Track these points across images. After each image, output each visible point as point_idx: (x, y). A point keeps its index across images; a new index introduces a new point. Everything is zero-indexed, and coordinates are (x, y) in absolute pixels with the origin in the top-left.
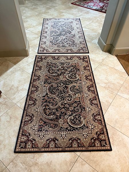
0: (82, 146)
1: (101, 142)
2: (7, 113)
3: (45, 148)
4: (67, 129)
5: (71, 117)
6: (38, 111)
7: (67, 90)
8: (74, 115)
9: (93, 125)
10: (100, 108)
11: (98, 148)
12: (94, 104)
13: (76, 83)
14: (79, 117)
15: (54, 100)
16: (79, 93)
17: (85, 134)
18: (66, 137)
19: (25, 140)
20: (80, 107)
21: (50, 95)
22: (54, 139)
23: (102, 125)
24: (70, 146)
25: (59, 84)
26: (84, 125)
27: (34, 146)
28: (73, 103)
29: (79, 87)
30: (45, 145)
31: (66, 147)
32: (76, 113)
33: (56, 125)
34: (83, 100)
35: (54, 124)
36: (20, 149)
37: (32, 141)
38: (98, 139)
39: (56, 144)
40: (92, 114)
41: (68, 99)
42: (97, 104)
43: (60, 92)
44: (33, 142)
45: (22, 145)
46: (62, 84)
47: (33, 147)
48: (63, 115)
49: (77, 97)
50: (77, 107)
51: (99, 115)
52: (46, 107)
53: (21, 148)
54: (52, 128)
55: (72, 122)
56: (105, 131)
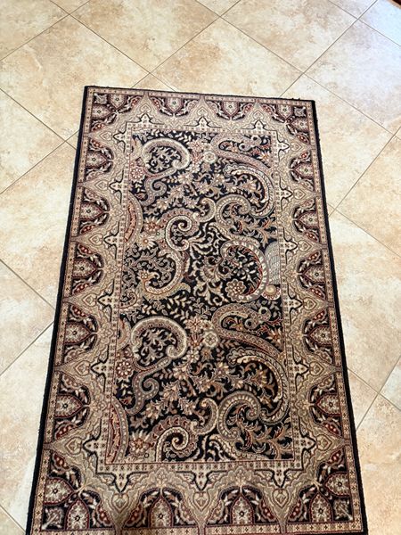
0: (157, 99)
1: (108, 103)
3: (247, 103)
5: (180, 166)
6: (280, 191)
8: (169, 173)
9: (116, 141)
10: (79, 190)
11: (118, 93)
12: (95, 203)
14: (156, 164)
17: (145, 121)
18: (197, 119)
19: (298, 121)
20: (147, 197)
21: (253, 247)
22: (226, 118)
23: (89, 139)
24: (186, 102)
25: (220, 300)
26: (143, 143)
27: (273, 107)
28: (168, 209)
30: (247, 107)
31: (196, 101)
32: (161, 177)
33: (224, 147)
34: (133, 222)
35: (230, 151)
36: (303, 105)
37: (281, 117)
39: (220, 108)
40: (112, 172)
41: (185, 227)
43: (216, 256)
44: (277, 115)
45: (301, 113)
46: (207, 295)
47: (275, 105)
48: (203, 173)
49: (149, 234)
50: (157, 198)
51: (88, 167)
52: (260, 203)
54: (234, 143)
56: (87, 124)
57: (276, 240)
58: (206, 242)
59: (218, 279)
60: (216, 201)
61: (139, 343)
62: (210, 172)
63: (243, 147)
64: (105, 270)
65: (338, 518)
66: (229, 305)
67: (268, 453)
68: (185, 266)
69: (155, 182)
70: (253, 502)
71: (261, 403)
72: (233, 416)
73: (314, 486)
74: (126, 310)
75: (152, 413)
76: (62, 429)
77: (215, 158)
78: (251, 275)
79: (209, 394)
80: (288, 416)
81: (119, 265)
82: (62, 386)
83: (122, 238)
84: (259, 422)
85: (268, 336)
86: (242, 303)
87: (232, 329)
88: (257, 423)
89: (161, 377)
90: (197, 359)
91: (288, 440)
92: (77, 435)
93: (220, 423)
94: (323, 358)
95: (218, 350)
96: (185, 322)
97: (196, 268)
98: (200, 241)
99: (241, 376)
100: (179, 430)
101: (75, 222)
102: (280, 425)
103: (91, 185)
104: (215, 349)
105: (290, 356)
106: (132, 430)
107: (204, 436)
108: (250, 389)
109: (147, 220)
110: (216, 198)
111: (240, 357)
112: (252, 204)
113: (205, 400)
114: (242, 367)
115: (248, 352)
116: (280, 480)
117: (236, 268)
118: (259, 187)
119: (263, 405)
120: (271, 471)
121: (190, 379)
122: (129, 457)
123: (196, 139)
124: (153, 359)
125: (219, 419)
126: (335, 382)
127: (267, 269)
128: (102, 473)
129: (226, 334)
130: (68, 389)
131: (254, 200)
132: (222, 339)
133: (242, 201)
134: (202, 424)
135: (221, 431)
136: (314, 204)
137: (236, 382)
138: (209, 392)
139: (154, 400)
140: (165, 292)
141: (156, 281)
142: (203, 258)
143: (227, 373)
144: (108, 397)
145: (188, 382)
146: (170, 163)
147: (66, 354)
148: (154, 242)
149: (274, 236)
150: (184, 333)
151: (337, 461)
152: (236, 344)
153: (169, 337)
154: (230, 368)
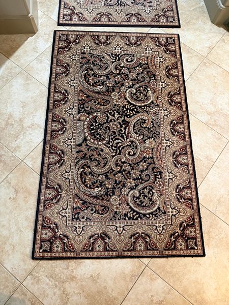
0: (153, 249)
1: (187, 241)
2: (8, 182)
3: (86, 251)
4: (126, 215)
5: (134, 192)
6: (70, 177)
7: (127, 131)
8: (141, 186)
9: (176, 208)
10: (191, 172)
11: (182, 251)
12: (181, 165)
13: (147, 112)
14: (149, 193)
15: (100, 154)
16: (152, 137)
17: (160, 227)
18: (124, 232)
19: (49, 237)
20: (153, 170)
21: (91, 141)
22: (103, 235)
23: (193, 208)
24: (132, 248)
25: (110, 113)
26: (159, 208)
27: (66, 249)
28: (140, 162)
29: (152, 122)
30: (87, 247)
31: (124, 249)
32: (145, 183)
33: (106, 209)
34: (159, 154)
35: (102, 206)
36: (41, 254)
37: (62, 240)
38: (182, 235)
39: (107, 245)
40: (175, 185)
41: (129, 152)
42: (187, 165)
43: (112, 135)
44: (65, 241)
45: (45, 246)
46: (116, 115)
47: (64, 251)
48: (119, 187)
49: (148, 147)
50: (146, 169)
51: (190, 187)
52: (84, 168)
53: (44, 251)
54: (98, 213)
55: (136, 202)
56: (196, 220)
57: (77, 145)
58: (117, 144)
59: (111, 123)
60: (111, 169)
61: (148, 95)
62: (115, 188)
63: (92, 210)
64: (169, 127)
65: (65, 35)
66: (106, 111)
67: (91, 55)
69: (149, 180)
70: (98, 41)
72: (106, 67)
73: (73, 44)
74: (156, 108)
76: (174, 65)
77: (111, 200)
78: (93, 126)
80: (81, 66)
81: (162, 130)
82: (178, 79)
83: (163, 145)
84: (94, 65)
85: (86, 97)
86: (99, 112)
87: (104, 100)
89: (137, 81)
90: (121, 88)
91: (82, 58)
92: (168, 63)
93: (111, 65)
96: (128, 103)
98: (120, 144)
99: (101, 81)
100: (128, 63)
101: (189, 153)
102: (85, 63)
103: (186, 176)
105: (76, 88)
106: (147, 64)
108: (97, 76)
109: (151, 155)
111: (101, 88)
112: (89, 167)
113: (117, 73)
114: (101, 84)
115: (97, 90)
116: (87, 47)
117: (101, 129)
118: (83, 179)
119: (92, 70)
120: (90, 49)
122: (147, 56)
124: (141, 88)
126: (56, 77)
127: (84, 129)
128: (156, 52)
129: (107, 98)
130: (175, 78)
131: (87, 170)
132: (110, 95)
133: (95, 170)
135: (110, 62)
136: (49, 169)
137: (104, 79)
140: (137, 117)
141: (143, 122)
142: (119, 135)
143: (108, 82)
144: (159, 75)
145: (125, 79)
146: (140, 194)
147: (179, 90)
148: (146, 143)
150: (128, 99)
151: (62, 51)
152: (102, 94)
153: (135, 97)
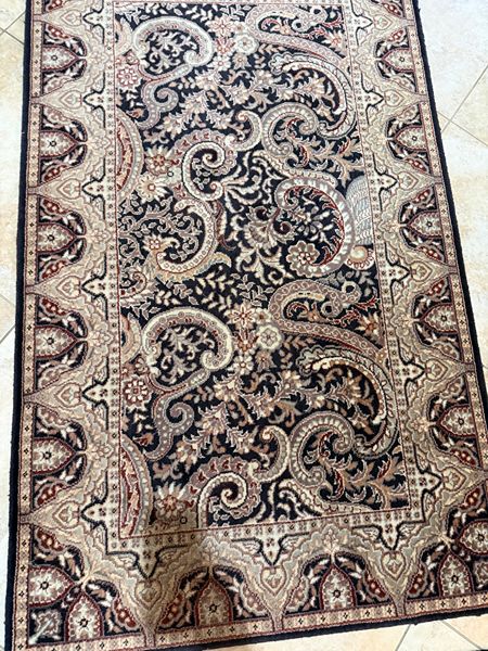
4: (219, 14)
5: (198, 61)
6: (364, 94)
8: (180, 73)
9: (88, 26)
13: (162, 286)
14: (158, 60)
15: (296, 152)
16: (145, 206)
20: (146, 114)
21: (326, 186)
25: (278, 275)
26: (134, 27)
28: (183, 133)
32: (168, 81)
35: (277, 33)
40: (85, 77)
41: (213, 160)
42: (44, 129)
46: (258, 270)
48: (236, 71)
49: (156, 175)
50: (164, 115)
51: (46, 71)
52: (332, 115)
54: (283, 19)
55: (192, 40)
57: (362, 174)
58: (250, 183)
59: (273, 243)
60: (261, 115)
61: (157, 350)
62: (247, 69)
63: (299, 25)
64: (89, 238)
65: (481, 586)
66: (294, 283)
67: (371, 501)
68: (219, 226)
69: (159, 88)
70: (353, 574)
71: (354, 428)
72: (312, 450)
73: (442, 543)
74: (131, 300)
75: (186, 455)
76: (45, 492)
77: (255, 45)
78: (325, 232)
79: (273, 419)
80: (397, 444)
81: (112, 229)
82: (38, 425)
83: (112, 184)
84: (353, 456)
85: (359, 325)
86: (314, 278)
87: (302, 320)
88: (350, 457)
89: (197, 400)
90: (251, 368)
91: (400, 479)
92: (70, 499)
93: (293, 462)
94: (445, 353)
95: (282, 353)
96: (226, 314)
97: (237, 228)
98: (241, 181)
99: (320, 389)
100: (231, 477)
101: (33, 162)
102: (385, 458)
103: (53, 100)
104: (277, 351)
105: (394, 353)
106: (156, 483)
107: (270, 484)
108: (336, 408)
109: (150, 152)
110: (260, 110)
111: (317, 361)
112: (320, 118)
113: (268, 428)
114: (321, 376)
115: (329, 352)
116: (390, 539)
117: (302, 223)
118: (330, 90)
119: (358, 431)
120: (377, 527)
121: (241, 400)
122: (156, 524)
123: (220, 16)
124: (182, 373)
125: (291, 457)
126: (465, 387)
127: (351, 222)
128: (116, 553)
129: (293, 327)
130: (50, 429)
131: (323, 111)
132: (286, 336)
133: (303, 112)
134: (266, 465)
135: (296, 474)
136: (418, 113)
137: (314, 399)
138: (272, 416)
139: (188, 436)
140: (191, 268)
141: (174, 251)
142: (247, 210)
143: (299, 385)
144: (114, 436)
145: (239, 404)
146: (181, 56)
147: (40, 376)
148: (166, 188)
149: (358, 168)
150: (226, 330)
151: (474, 504)
152: (310, 341)
153: (204, 338)
154: (302, 378)
